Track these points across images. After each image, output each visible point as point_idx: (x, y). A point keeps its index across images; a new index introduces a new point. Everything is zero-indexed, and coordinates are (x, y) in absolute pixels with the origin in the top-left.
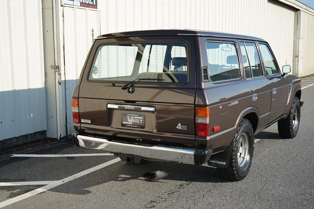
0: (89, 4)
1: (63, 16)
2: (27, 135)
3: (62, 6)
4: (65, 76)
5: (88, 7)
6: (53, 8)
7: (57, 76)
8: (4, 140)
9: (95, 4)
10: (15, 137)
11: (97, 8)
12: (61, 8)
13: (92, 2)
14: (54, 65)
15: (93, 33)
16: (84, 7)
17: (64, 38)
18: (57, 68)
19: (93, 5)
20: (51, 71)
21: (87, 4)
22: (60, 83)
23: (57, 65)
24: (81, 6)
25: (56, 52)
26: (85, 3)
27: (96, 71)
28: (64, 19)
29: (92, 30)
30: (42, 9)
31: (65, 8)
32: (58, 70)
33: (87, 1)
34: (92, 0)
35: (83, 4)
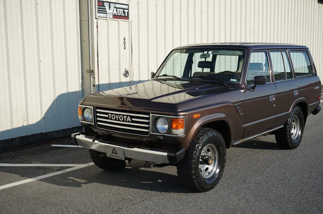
0: (121, 16)
1: (97, 28)
2: (65, 129)
3: (96, 18)
4: (99, 79)
5: (120, 19)
6: (88, 20)
7: (92, 79)
8: (46, 133)
9: (126, 15)
10: (56, 131)
11: (128, 19)
12: (95, 20)
13: (124, 14)
14: (89, 69)
15: (125, 41)
16: (116, 18)
17: (98, 46)
18: (91, 73)
19: (125, 16)
20: (87, 75)
21: (119, 16)
22: (94, 85)
23: (91, 69)
24: (113, 18)
25: (91, 59)
26: (118, 15)
27: (127, 75)
28: (98, 30)
29: (124, 38)
30: (80, 21)
31: (99, 21)
32: (92, 74)
33: (119, 13)
34: (124, 13)
35: (115, 16)
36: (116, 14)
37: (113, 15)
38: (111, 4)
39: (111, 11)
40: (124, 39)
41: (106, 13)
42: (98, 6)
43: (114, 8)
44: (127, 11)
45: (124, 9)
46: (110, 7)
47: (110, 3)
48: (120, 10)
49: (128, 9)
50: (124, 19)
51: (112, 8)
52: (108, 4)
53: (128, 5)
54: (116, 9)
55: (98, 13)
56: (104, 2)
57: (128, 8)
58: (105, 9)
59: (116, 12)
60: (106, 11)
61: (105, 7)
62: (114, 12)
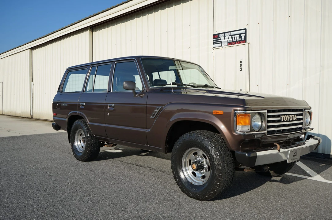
3: (213, 49)
5: (236, 44)
15: (241, 63)
19: (241, 40)
24: (228, 45)
33: (235, 39)
34: (240, 37)
35: (230, 43)
36: (231, 41)
37: (228, 43)
38: (226, 34)
39: (226, 40)
40: (241, 61)
41: (221, 43)
42: (214, 39)
43: (229, 36)
44: (244, 35)
45: (240, 34)
46: (225, 37)
47: (224, 33)
48: (236, 36)
49: (246, 33)
50: (241, 43)
51: (227, 37)
52: (223, 34)
53: (246, 29)
54: (231, 37)
55: (214, 44)
56: (218, 34)
57: (246, 31)
58: (220, 39)
59: (231, 39)
60: (221, 41)
61: (220, 38)
62: (229, 40)
